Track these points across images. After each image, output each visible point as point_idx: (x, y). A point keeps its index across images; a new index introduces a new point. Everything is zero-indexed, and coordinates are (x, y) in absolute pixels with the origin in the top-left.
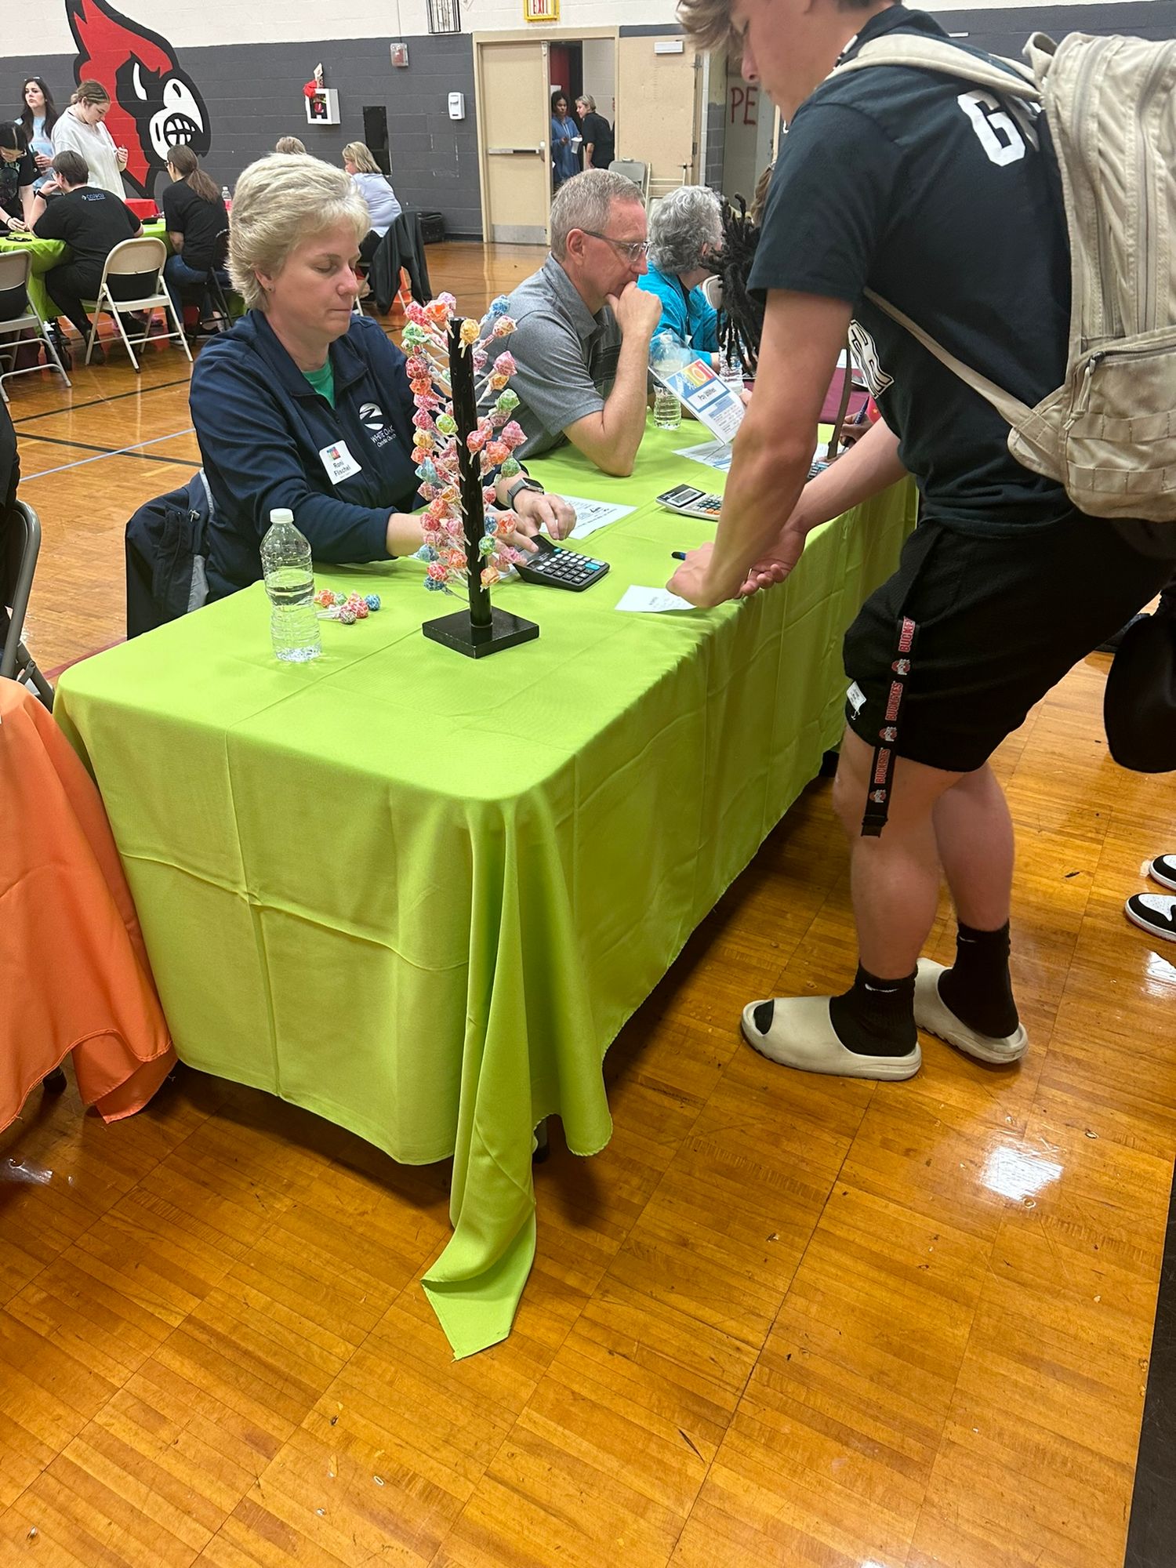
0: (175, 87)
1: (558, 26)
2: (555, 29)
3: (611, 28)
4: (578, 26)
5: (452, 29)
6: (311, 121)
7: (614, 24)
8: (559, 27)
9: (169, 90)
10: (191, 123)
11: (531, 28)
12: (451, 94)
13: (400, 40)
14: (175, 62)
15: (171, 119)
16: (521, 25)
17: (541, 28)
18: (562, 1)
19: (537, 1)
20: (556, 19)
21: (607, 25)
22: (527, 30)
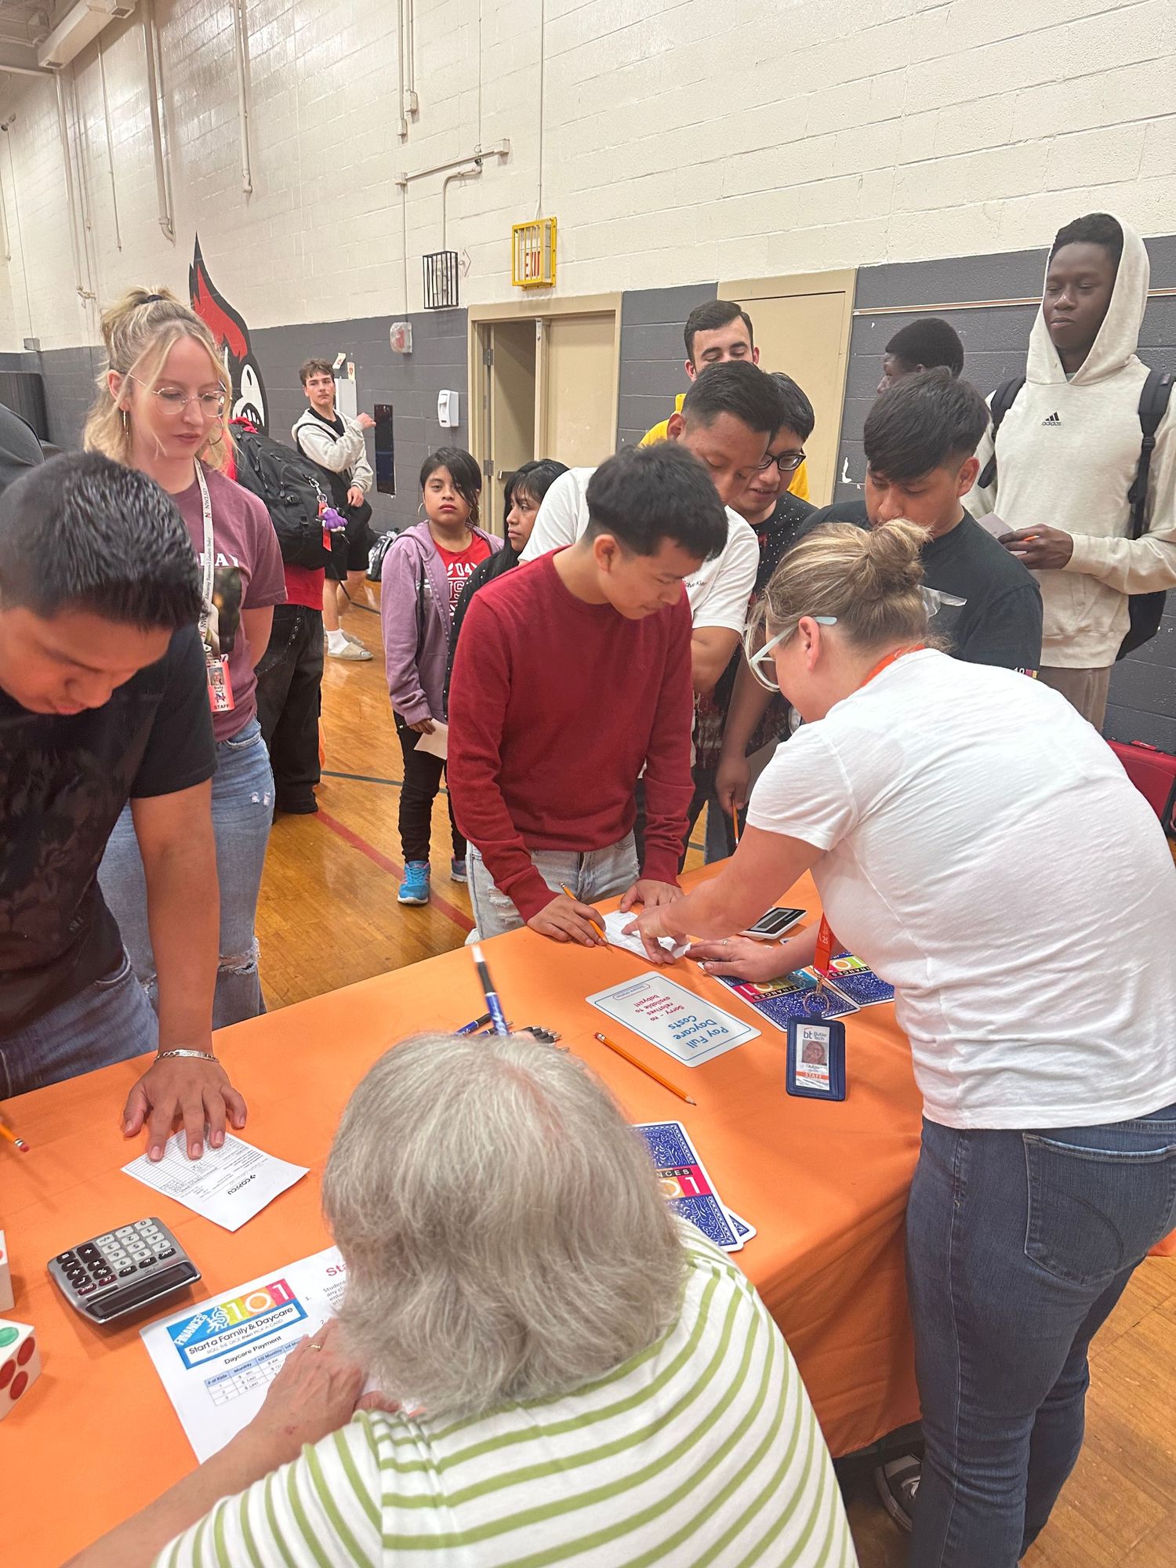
0: (248, 373)
1: (558, 293)
2: (549, 300)
3: (612, 295)
4: (575, 295)
5: (449, 303)
7: (614, 290)
8: (554, 296)
9: (244, 376)
10: (258, 417)
11: (526, 299)
12: (442, 392)
13: (406, 318)
14: (249, 349)
15: (244, 410)
16: (516, 295)
17: (535, 298)
18: (559, 258)
19: (529, 258)
20: (551, 284)
21: (608, 291)
22: (521, 302)
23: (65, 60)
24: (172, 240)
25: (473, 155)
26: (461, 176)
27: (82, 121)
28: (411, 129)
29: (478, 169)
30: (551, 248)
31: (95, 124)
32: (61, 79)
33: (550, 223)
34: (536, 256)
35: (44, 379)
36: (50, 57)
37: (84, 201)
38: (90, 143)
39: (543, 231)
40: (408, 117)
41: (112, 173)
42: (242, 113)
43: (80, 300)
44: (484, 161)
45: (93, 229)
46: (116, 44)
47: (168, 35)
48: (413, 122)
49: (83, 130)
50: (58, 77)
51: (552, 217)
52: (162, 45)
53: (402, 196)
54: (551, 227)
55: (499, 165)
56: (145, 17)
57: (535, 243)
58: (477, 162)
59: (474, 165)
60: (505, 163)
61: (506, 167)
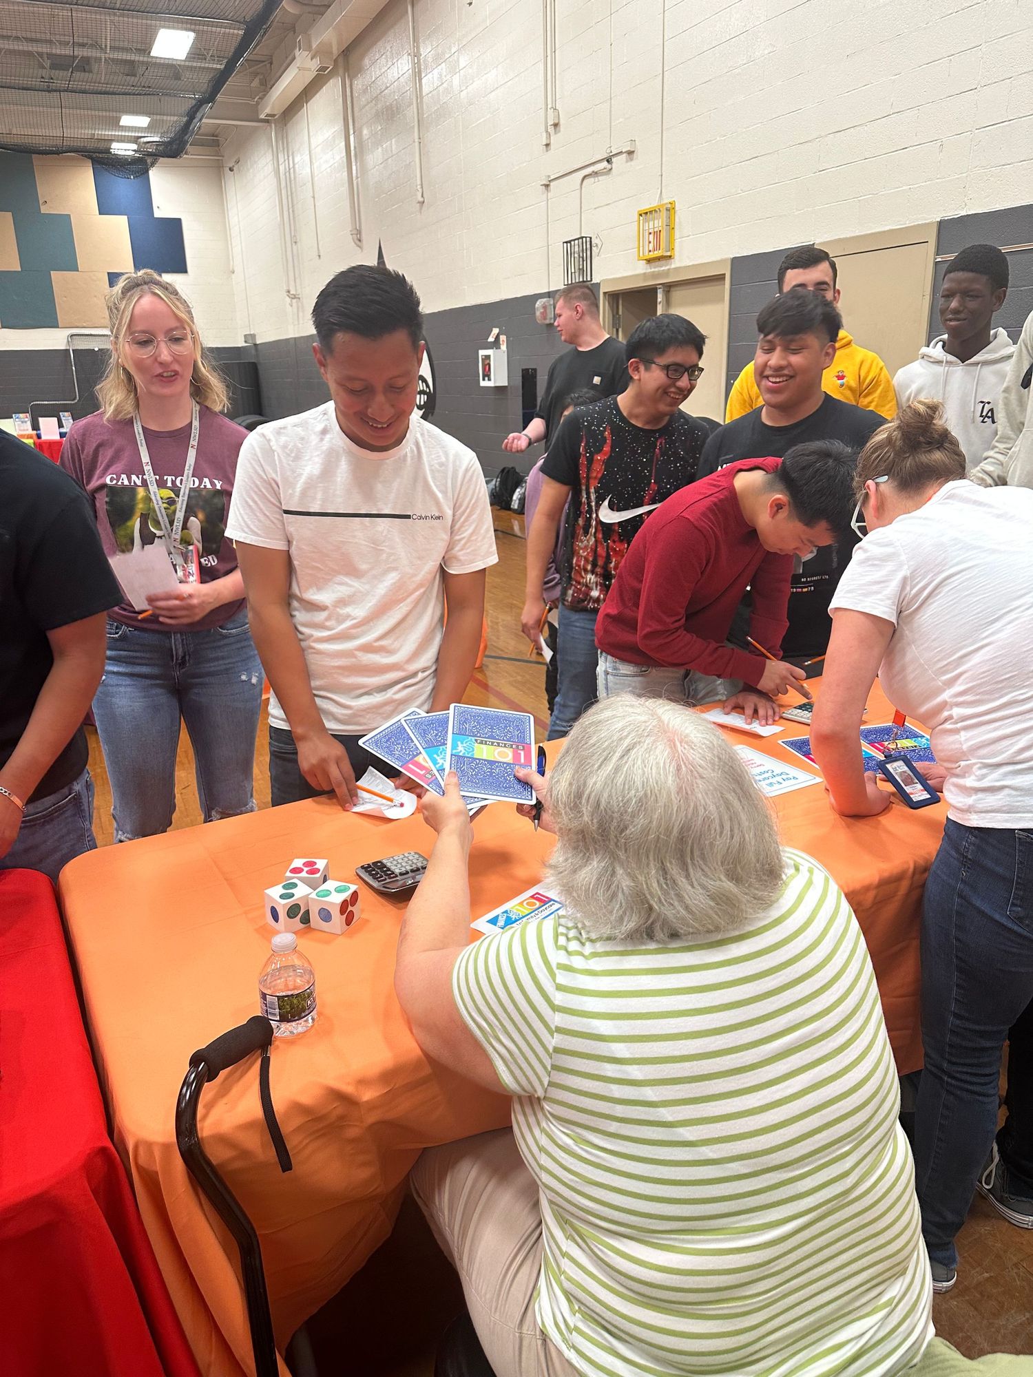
1: (675, 264)
2: (669, 269)
3: (722, 261)
4: (691, 264)
6: (483, 384)
7: (724, 257)
8: (673, 266)
10: (428, 386)
11: (649, 270)
16: (641, 268)
17: (656, 270)
18: (677, 234)
19: (651, 236)
20: (670, 256)
21: (718, 258)
22: (645, 274)
23: (278, 111)
24: (358, 246)
25: (606, 155)
26: (595, 174)
27: (291, 158)
28: (554, 140)
29: (609, 166)
30: (670, 227)
31: (301, 159)
32: (276, 126)
33: (669, 206)
34: (657, 234)
35: (259, 367)
36: (268, 111)
37: (292, 221)
38: (297, 175)
39: (664, 213)
40: (551, 130)
41: (314, 197)
42: (417, 140)
43: (288, 300)
44: (614, 160)
45: (299, 244)
46: (318, 95)
47: (359, 83)
48: (555, 133)
49: (291, 165)
50: (273, 125)
51: (671, 200)
52: (354, 92)
53: (545, 196)
54: (670, 210)
55: (627, 162)
56: (341, 71)
57: (658, 223)
58: (608, 161)
59: (605, 164)
60: (632, 160)
61: (632, 163)
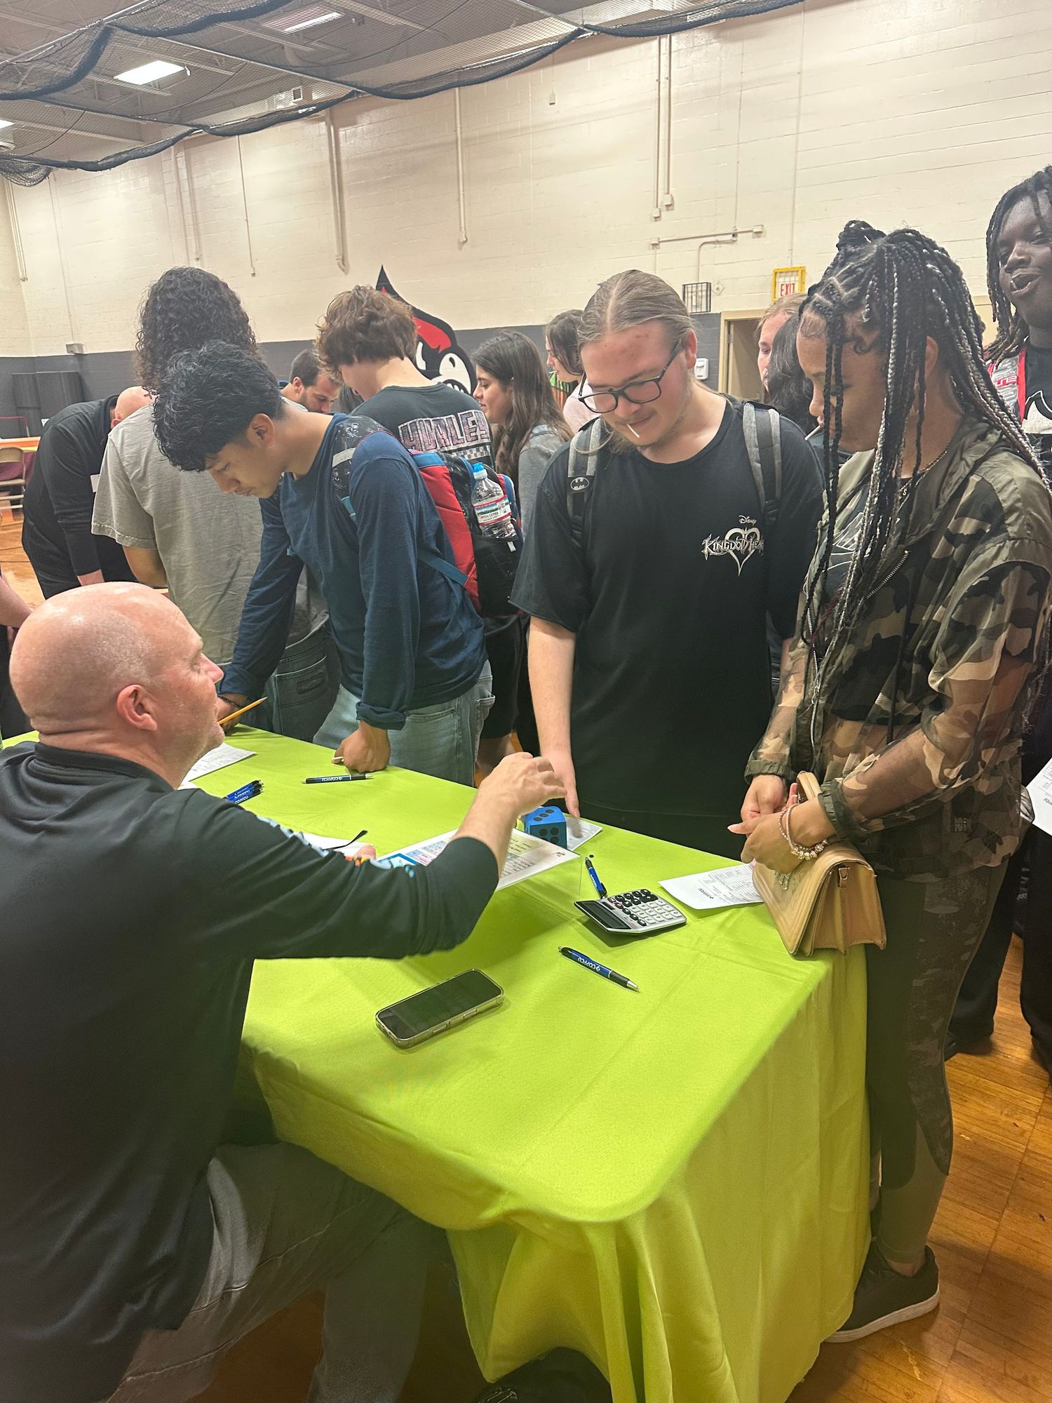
0: (451, 360)
5: (704, 310)
9: (445, 361)
14: (453, 341)
24: (343, 270)
25: (731, 231)
26: (718, 242)
28: (663, 214)
29: (735, 239)
30: (802, 282)
35: (85, 377)
39: (800, 273)
40: (665, 208)
44: (739, 235)
45: (205, 260)
48: (668, 211)
53: (653, 251)
55: (754, 237)
57: (793, 279)
58: (734, 235)
59: (730, 237)
60: (759, 237)
61: (757, 239)
